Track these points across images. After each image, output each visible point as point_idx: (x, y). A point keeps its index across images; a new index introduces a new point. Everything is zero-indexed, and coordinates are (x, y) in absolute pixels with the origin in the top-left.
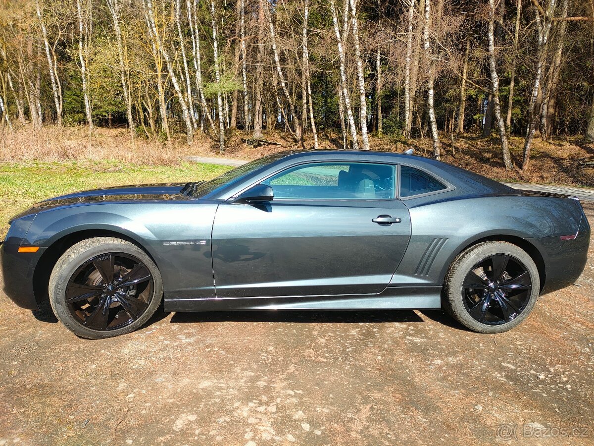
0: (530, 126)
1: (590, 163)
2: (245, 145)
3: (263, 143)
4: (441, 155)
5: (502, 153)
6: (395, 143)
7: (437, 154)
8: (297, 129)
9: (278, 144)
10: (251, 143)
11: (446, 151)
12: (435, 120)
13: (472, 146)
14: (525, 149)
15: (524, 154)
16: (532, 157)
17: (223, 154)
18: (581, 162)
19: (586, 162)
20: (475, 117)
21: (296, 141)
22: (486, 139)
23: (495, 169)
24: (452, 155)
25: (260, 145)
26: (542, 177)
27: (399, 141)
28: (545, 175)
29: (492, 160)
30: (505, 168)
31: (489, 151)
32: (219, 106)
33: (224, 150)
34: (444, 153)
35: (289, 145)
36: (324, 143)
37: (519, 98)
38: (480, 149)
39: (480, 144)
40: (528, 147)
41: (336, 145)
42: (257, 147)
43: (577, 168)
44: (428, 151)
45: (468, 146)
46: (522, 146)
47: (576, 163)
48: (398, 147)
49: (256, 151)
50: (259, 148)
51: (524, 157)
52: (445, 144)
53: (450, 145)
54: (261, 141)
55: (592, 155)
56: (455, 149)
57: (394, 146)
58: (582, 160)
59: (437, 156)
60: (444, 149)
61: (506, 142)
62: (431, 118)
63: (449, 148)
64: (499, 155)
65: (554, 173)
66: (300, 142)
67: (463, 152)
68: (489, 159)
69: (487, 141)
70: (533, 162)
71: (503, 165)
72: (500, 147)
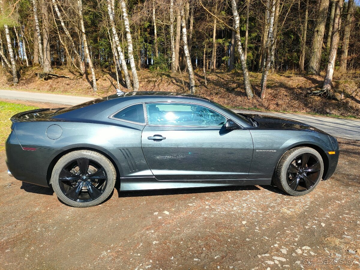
0: (266, 60)
1: (316, 92)
2: (37, 78)
3: (51, 76)
4: (196, 86)
5: (244, 84)
6: (161, 76)
7: (193, 85)
8: (81, 64)
9: (66, 77)
10: (41, 76)
11: (200, 82)
12: (189, 55)
13: (220, 78)
14: (262, 80)
15: (262, 85)
16: (268, 87)
17: (17, 86)
18: (309, 91)
19: (313, 91)
20: (223, 59)
21: (81, 75)
22: (231, 73)
23: (239, 98)
24: (205, 86)
25: (50, 78)
26: (277, 105)
27: (164, 74)
28: (280, 102)
29: (236, 90)
30: (247, 97)
31: (234, 82)
32: (8, 43)
33: (18, 83)
34: (199, 84)
35: (76, 78)
36: (105, 76)
37: (252, 45)
38: (226, 81)
39: (227, 76)
40: (265, 78)
41: (114, 78)
42: (47, 80)
43: (306, 96)
44: (185, 83)
45: (217, 78)
46: (261, 78)
47: (305, 92)
48: (163, 80)
49: (47, 83)
50: (49, 81)
51: (262, 86)
52: (200, 76)
53: (203, 78)
54: (50, 75)
55: (317, 85)
56: (207, 80)
57: (160, 78)
58: (309, 89)
59: (193, 86)
60: (199, 81)
61: (248, 75)
62: (186, 54)
63: (202, 80)
64: (242, 85)
65: (287, 101)
66: (85, 76)
67: (213, 83)
68: (234, 89)
69: (232, 74)
70: (270, 91)
71: (245, 94)
72: (242, 78)
